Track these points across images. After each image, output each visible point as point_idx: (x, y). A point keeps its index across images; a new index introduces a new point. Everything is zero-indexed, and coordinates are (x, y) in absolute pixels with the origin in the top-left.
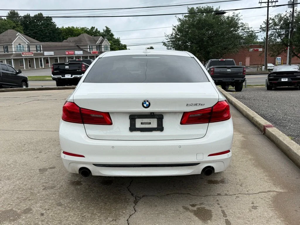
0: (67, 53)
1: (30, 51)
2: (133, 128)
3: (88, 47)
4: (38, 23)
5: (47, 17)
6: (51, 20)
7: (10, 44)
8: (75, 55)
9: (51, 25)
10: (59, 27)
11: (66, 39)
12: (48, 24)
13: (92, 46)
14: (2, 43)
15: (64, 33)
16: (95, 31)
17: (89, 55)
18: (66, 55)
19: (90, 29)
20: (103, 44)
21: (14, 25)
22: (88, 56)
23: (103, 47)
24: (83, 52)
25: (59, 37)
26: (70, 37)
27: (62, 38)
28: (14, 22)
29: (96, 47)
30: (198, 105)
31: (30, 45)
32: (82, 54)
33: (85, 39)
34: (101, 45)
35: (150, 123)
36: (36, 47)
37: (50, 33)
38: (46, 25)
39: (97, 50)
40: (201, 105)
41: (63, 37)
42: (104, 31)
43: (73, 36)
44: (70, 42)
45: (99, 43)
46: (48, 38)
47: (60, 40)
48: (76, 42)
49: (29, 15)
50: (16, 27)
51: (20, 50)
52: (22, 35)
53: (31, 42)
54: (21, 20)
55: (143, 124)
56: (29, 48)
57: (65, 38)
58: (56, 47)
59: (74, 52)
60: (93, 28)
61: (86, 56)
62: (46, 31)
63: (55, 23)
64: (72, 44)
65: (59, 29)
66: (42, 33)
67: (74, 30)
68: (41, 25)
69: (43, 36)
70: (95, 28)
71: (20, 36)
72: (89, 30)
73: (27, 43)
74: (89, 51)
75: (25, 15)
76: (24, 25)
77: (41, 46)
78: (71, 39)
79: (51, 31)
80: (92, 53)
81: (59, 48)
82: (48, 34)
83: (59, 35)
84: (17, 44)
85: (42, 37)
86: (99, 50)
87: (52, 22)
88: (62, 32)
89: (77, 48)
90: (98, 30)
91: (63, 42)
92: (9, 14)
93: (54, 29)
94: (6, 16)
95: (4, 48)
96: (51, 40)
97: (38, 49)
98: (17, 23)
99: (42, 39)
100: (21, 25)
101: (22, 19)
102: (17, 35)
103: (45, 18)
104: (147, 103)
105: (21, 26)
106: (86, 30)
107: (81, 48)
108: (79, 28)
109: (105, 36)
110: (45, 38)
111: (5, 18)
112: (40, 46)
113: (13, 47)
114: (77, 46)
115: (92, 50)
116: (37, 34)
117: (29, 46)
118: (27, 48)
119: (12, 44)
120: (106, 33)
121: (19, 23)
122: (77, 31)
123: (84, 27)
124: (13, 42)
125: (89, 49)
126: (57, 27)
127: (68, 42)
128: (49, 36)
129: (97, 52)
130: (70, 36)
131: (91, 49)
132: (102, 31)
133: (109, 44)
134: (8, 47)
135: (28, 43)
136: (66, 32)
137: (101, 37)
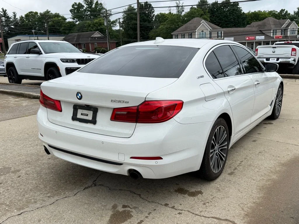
0: (247, 38)
1: (211, 38)
2: (74, 118)
3: (272, 31)
4: (225, 10)
5: (234, 2)
6: (238, 6)
7: (194, 32)
8: (256, 40)
9: (236, 10)
10: (245, 12)
11: (250, 24)
12: (234, 10)
13: (276, 30)
14: (188, 31)
15: (249, 18)
16: (285, 13)
17: (271, 40)
18: (246, 40)
19: (279, 12)
20: (289, 28)
21: (202, 12)
22: (269, 41)
23: (289, 30)
24: (265, 37)
25: (243, 22)
26: (254, 22)
27: (246, 23)
28: (203, 10)
29: (280, 31)
30: (122, 102)
31: (213, 31)
32: (264, 39)
33: (270, 23)
34: (287, 28)
35: (87, 115)
36: (218, 34)
37: (234, 19)
38: (232, 11)
39: (281, 35)
40: (125, 102)
41: (248, 21)
42: (294, 13)
43: (258, 20)
44: (253, 26)
45: (285, 27)
46: (232, 24)
47: (244, 26)
48: (260, 27)
49: (217, 1)
50: (203, 15)
51: (202, 37)
52: (206, 22)
53: (213, 28)
54: (209, 8)
55: (82, 115)
56: (211, 34)
57: (249, 22)
58: (237, 32)
59: (255, 37)
60: (282, 11)
61: (267, 41)
62: (231, 17)
63: (241, 9)
64: (254, 29)
65: (245, 14)
66: (227, 19)
67: (260, 14)
68: (227, 11)
69: (228, 22)
70: (285, 11)
71: (204, 23)
72: (277, 13)
73: (209, 30)
74: (272, 36)
75: (213, 3)
76: (211, 12)
77: (223, 33)
78: (255, 24)
79: (236, 16)
80: (275, 38)
81: (240, 34)
82: (232, 20)
83: (243, 21)
84: (200, 31)
85: (226, 23)
86: (284, 35)
87: (238, 8)
88: (248, 17)
89: (259, 32)
90: (288, 12)
91: (246, 27)
92: (199, 3)
93: (240, 14)
94: (196, 4)
95: (189, 35)
96: (235, 26)
97: (220, 34)
98: (205, 11)
99: (226, 25)
100: (209, 12)
101: (210, 6)
102: (201, 22)
103: (232, 3)
104: (80, 95)
105: (208, 14)
106: (275, 13)
107: (264, 32)
108: (267, 12)
109: (295, 19)
110: (228, 24)
111: (196, 7)
112: (221, 32)
113: (197, 34)
114: (260, 30)
115: (276, 35)
116: (222, 20)
117: (211, 33)
118: (209, 34)
119: (196, 31)
120: (297, 15)
121: (207, 11)
122: (263, 15)
123: (272, 10)
124: (197, 29)
125: (272, 33)
126: (242, 12)
127: (251, 27)
128: (233, 21)
129: (280, 37)
130: (255, 20)
131: (275, 33)
132: (292, 13)
133: (297, 27)
134: (192, 34)
135: (211, 29)
136: (251, 16)
137: (289, 19)
